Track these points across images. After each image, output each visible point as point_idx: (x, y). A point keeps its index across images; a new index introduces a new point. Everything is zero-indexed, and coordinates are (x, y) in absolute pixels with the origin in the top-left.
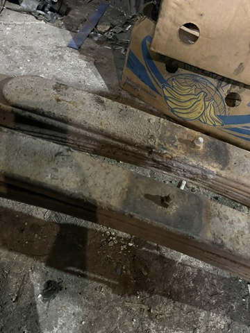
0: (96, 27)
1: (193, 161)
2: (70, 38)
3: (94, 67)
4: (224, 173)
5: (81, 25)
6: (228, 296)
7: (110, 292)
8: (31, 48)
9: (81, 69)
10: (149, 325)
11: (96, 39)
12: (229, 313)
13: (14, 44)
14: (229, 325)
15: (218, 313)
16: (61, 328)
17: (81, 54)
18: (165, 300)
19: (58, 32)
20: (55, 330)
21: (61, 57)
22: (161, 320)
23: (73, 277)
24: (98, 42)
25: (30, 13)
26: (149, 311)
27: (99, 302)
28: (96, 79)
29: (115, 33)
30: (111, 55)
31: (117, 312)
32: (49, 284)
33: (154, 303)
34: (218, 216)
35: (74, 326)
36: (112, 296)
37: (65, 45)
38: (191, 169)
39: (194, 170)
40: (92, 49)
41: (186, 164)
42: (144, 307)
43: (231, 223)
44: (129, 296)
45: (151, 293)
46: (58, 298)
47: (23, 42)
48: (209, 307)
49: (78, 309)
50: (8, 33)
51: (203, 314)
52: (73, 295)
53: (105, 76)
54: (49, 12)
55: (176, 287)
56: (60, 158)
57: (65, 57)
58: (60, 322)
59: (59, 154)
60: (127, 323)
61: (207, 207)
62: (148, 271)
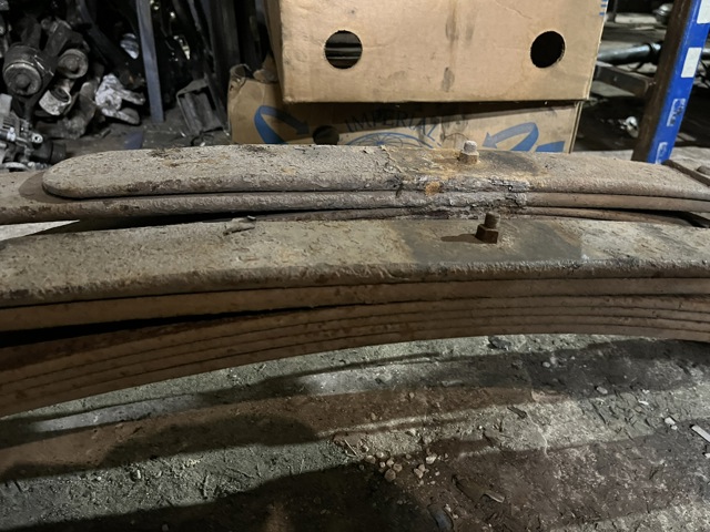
1: (481, 178)
4: (542, 180)
6: (678, 464)
15: (686, 502)
41: (470, 189)
48: (663, 500)
62: (502, 492)
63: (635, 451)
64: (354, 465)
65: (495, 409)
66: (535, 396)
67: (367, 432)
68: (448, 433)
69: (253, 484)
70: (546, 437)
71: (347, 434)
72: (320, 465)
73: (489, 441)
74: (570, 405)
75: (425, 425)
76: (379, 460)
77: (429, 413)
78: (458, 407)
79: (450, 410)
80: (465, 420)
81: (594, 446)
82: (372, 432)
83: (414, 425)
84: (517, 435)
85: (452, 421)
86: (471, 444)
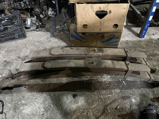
0: (55, 28)
1: (96, 54)
2: (50, 34)
3: (61, 40)
4: (103, 54)
5: (51, 29)
6: (118, 85)
7: (89, 92)
8: (40, 41)
9: (57, 42)
10: (101, 96)
11: (57, 31)
12: (120, 88)
13: (35, 42)
14: (121, 91)
15: (117, 89)
16: (80, 102)
17: (55, 38)
18: (103, 90)
19: (46, 33)
20: (79, 103)
21: (50, 40)
22: (103, 94)
23: (79, 92)
24: (58, 32)
25: (34, 30)
26: (100, 93)
27: (87, 95)
28: (63, 43)
29: (62, 27)
30: (64, 35)
31: (92, 96)
32: (73, 95)
33: (100, 92)
34: (104, 62)
35: (83, 101)
36: (90, 93)
37: (49, 37)
38: (96, 56)
39: (97, 56)
40: (58, 35)
41: (94, 55)
42: (98, 93)
43: (108, 63)
44: (94, 92)
45: (99, 90)
46: (77, 97)
47: (37, 40)
48: (114, 89)
49: (83, 98)
50: (31, 39)
51: (113, 90)
52: (80, 96)
53: (65, 42)
54: (40, 28)
55: (104, 87)
56: (69, 62)
57: (51, 40)
58: (80, 101)
59: (68, 61)
60: (95, 97)
61: (102, 61)
62: (96, 85)
63: (114, 83)
64: (81, 81)
65: (99, 76)
66: (105, 75)
67: (83, 77)
68: (92, 78)
69: (70, 82)
70: (104, 80)
71: (81, 77)
72: (77, 80)
73: (97, 80)
74: (109, 76)
75: (90, 77)
76: (84, 80)
77: (91, 76)
78: (94, 75)
79: (93, 76)
80: (95, 77)
81: (109, 82)
82: (84, 77)
83: (89, 77)
84: (101, 79)
85: (93, 77)
86: (95, 80)
